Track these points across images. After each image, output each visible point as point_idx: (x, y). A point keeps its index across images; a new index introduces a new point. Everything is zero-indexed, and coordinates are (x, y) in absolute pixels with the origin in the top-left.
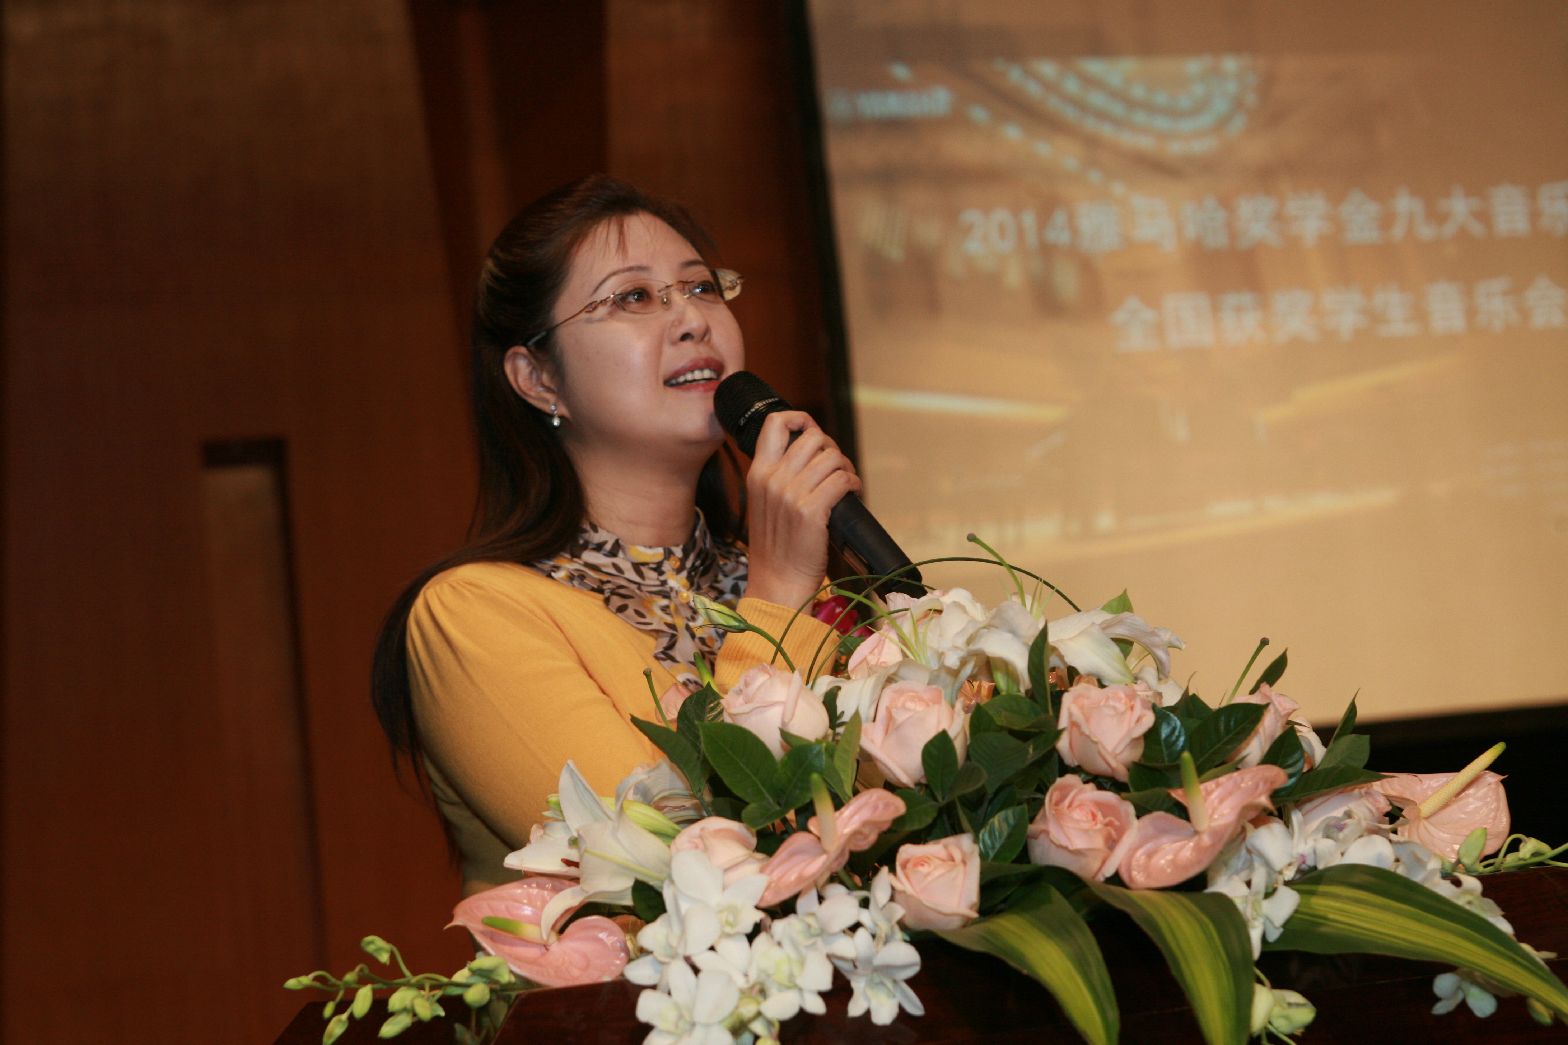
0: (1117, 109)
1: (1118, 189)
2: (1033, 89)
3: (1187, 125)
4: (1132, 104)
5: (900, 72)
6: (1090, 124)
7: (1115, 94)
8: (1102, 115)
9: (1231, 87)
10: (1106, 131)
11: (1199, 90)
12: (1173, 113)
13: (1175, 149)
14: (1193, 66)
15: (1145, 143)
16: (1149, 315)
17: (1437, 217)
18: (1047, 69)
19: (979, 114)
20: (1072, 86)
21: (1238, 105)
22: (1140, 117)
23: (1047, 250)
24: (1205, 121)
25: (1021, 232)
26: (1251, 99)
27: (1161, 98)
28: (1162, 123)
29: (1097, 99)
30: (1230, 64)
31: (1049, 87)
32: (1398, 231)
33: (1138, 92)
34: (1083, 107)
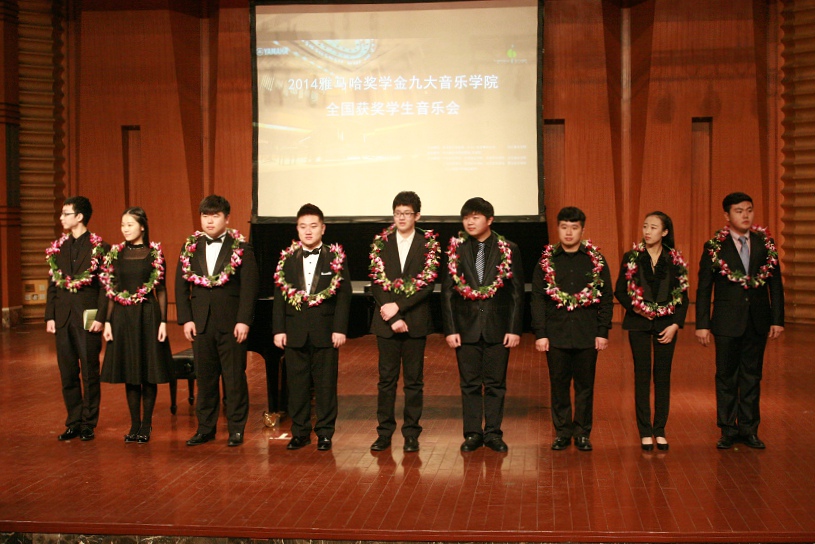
0: (334, 53)
1: (332, 74)
2: (312, 47)
3: (353, 57)
4: (338, 51)
5: (276, 43)
6: (326, 57)
7: (333, 49)
8: (329, 54)
9: (367, 47)
10: (330, 58)
11: (358, 48)
12: (349, 54)
13: (349, 63)
14: (357, 41)
15: (341, 62)
16: (337, 107)
17: (423, 83)
18: (316, 42)
19: (296, 54)
20: (322, 47)
21: (369, 52)
22: (340, 55)
23: (311, 90)
24: (359, 56)
25: (304, 85)
26: (373, 50)
27: (347, 50)
28: (346, 57)
29: (329, 50)
30: (368, 41)
31: (316, 47)
32: (411, 88)
33: (341, 48)
34: (325, 52)
